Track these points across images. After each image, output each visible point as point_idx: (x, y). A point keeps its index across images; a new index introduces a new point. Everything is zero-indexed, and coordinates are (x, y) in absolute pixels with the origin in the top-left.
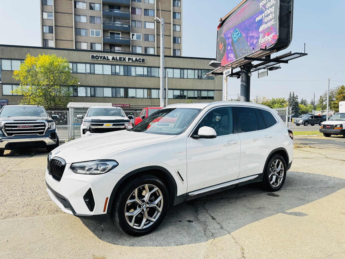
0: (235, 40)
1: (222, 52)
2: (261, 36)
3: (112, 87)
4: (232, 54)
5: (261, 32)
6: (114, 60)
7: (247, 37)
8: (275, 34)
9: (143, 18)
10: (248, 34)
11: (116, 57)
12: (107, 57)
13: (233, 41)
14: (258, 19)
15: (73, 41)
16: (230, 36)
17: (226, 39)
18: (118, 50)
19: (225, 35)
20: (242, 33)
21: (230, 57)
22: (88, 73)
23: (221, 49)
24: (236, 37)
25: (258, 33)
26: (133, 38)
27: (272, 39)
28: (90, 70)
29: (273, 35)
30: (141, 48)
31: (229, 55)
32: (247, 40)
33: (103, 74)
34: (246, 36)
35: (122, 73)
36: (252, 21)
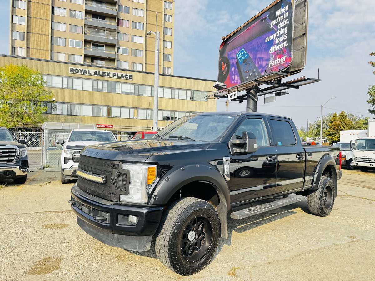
0: (241, 60)
1: (224, 73)
2: (271, 58)
3: (93, 105)
4: (237, 76)
5: (271, 53)
6: (96, 75)
7: (255, 59)
8: (288, 56)
9: (131, 31)
10: (256, 55)
11: (99, 72)
12: (89, 71)
13: (239, 62)
14: (267, 40)
15: (48, 50)
16: (234, 56)
17: (230, 59)
18: (101, 64)
19: (228, 55)
20: (249, 54)
21: (234, 79)
22: (65, 88)
23: (224, 70)
24: (242, 58)
25: (269, 55)
26: (118, 52)
27: (285, 61)
28: (68, 84)
29: (286, 57)
30: (127, 63)
31: (233, 77)
32: (255, 62)
33: (83, 90)
34: (254, 57)
35: (105, 90)
36: (261, 42)
